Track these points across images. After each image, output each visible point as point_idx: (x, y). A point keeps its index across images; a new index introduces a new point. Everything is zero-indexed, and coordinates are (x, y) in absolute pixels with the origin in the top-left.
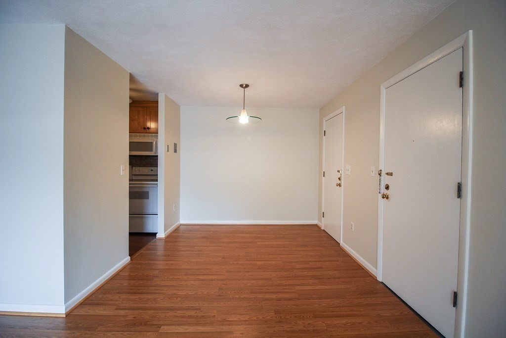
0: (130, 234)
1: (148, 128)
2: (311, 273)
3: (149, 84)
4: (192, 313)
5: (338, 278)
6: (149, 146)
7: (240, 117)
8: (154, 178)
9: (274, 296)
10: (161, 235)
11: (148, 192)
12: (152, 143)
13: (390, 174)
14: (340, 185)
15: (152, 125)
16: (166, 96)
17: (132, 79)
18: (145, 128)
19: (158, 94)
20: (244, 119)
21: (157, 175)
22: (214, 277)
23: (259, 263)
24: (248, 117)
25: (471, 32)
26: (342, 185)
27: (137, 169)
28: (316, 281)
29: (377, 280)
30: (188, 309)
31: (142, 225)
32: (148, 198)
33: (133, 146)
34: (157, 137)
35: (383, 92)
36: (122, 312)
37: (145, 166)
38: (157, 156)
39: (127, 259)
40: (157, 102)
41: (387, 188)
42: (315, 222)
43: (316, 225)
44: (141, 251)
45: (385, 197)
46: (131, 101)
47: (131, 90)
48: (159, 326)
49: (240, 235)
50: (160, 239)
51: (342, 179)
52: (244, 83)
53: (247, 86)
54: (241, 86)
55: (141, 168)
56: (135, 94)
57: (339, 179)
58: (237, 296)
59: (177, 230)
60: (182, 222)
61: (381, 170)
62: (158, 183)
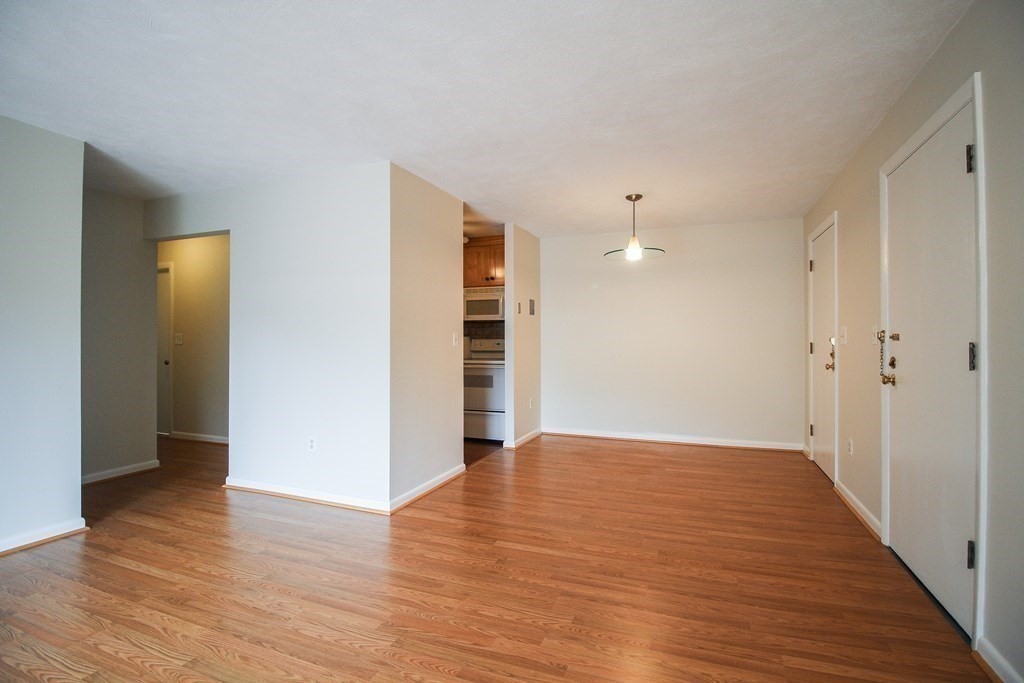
0: (467, 440)
1: (493, 278)
2: (747, 519)
3: (490, 213)
4: (539, 535)
5: (799, 531)
6: (494, 306)
7: (627, 251)
8: (500, 354)
9: (665, 536)
10: (510, 443)
11: (491, 377)
12: (498, 301)
13: (895, 337)
14: (832, 367)
15: (498, 273)
16: (515, 226)
17: (467, 209)
18: (487, 279)
19: (503, 225)
20: (634, 252)
21: (503, 352)
22: (578, 503)
23: (656, 495)
24: (640, 250)
25: (978, 76)
26: (836, 366)
27: (478, 341)
28: (751, 529)
29: (880, 543)
30: (534, 530)
31: (484, 427)
32: (490, 385)
33: (471, 306)
34: (503, 290)
35: (884, 182)
36: (452, 521)
37: (488, 338)
38: (503, 321)
39: (461, 467)
40: (503, 237)
41: (892, 364)
42: (799, 446)
43: (801, 453)
44: (481, 462)
45: (889, 380)
46: (467, 240)
47: (465, 223)
48: (495, 540)
49: (637, 455)
50: (509, 450)
51: (836, 355)
52: (633, 193)
53: (639, 197)
54: (629, 198)
55: (483, 341)
56: (471, 229)
57: (832, 355)
58: (606, 528)
59: (536, 439)
60: (544, 429)
61: (883, 332)
62: (505, 362)
